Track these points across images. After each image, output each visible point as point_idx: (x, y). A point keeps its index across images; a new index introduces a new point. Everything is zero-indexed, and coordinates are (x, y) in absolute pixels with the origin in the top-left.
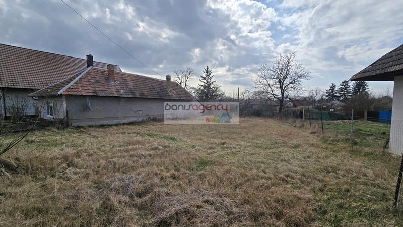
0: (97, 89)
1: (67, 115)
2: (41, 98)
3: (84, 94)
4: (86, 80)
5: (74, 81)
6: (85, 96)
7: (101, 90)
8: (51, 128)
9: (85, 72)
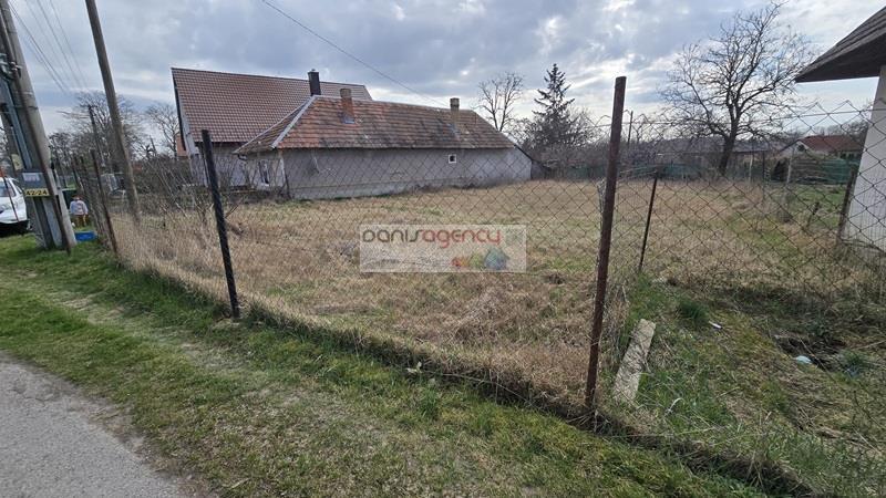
0: (327, 136)
1: (287, 181)
2: (251, 155)
3: (307, 146)
4: (308, 122)
5: (292, 124)
6: (310, 149)
7: (332, 137)
8: (268, 200)
9: (306, 108)
